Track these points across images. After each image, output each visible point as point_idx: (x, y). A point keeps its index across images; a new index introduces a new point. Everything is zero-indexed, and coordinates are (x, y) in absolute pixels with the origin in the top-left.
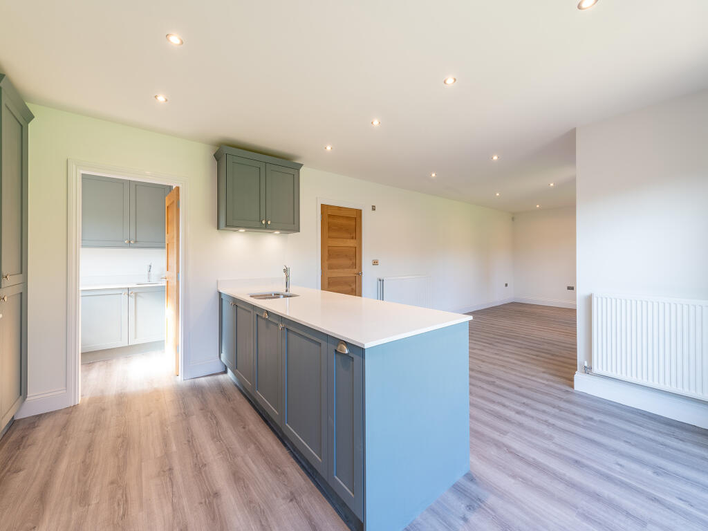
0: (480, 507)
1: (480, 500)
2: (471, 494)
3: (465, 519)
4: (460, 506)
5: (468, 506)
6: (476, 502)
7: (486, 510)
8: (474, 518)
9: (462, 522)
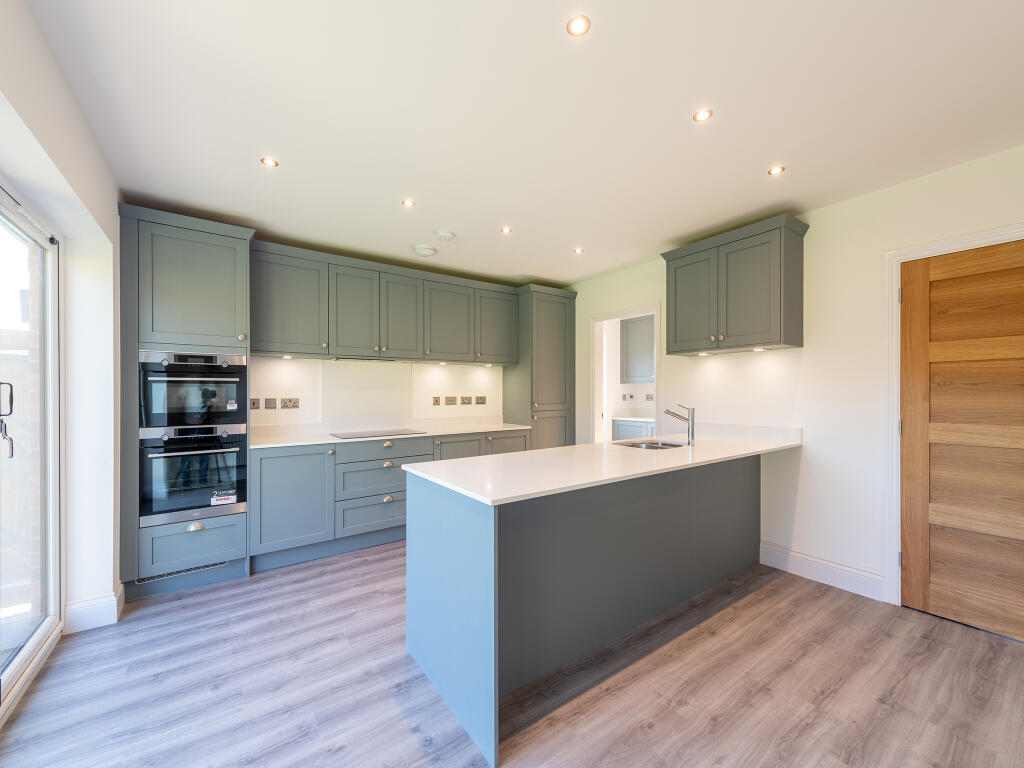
0: (426, 755)
1: (436, 760)
2: (448, 752)
3: (416, 730)
4: (437, 730)
5: (431, 740)
6: (433, 753)
7: (418, 760)
8: (414, 740)
9: (414, 725)
